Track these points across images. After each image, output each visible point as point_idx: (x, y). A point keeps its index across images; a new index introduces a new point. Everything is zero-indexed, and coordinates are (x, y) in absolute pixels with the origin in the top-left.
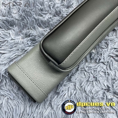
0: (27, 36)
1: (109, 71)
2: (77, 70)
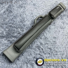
0: (9, 41)
1: (35, 52)
2: (25, 51)
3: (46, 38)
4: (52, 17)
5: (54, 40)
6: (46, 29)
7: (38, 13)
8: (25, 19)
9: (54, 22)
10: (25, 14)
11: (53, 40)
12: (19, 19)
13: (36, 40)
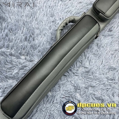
3: (88, 72)
4: (101, 16)
5: (110, 75)
6: (89, 50)
7: (67, 10)
8: (36, 30)
9: (109, 27)
10: (34, 19)
11: (108, 75)
12: (22, 33)
13: (63, 80)
